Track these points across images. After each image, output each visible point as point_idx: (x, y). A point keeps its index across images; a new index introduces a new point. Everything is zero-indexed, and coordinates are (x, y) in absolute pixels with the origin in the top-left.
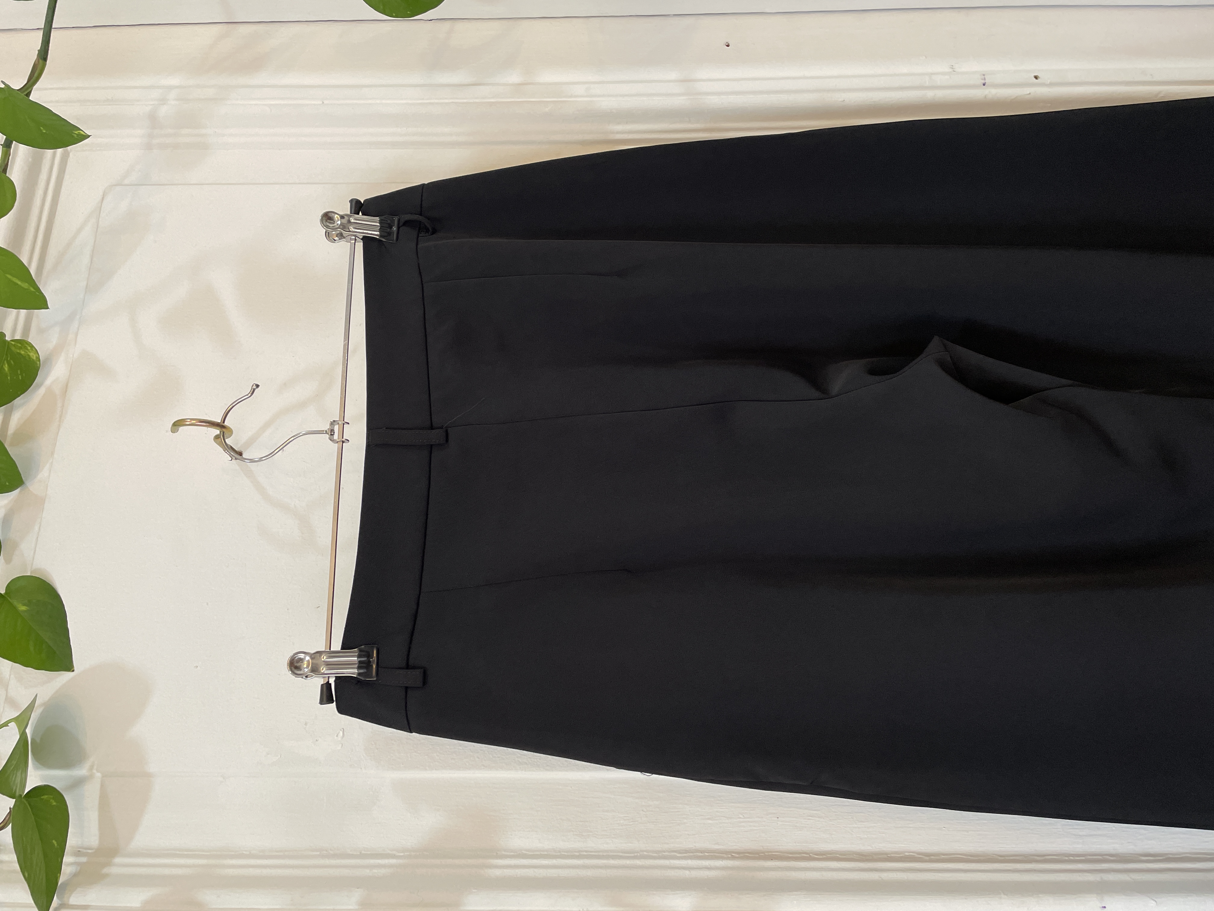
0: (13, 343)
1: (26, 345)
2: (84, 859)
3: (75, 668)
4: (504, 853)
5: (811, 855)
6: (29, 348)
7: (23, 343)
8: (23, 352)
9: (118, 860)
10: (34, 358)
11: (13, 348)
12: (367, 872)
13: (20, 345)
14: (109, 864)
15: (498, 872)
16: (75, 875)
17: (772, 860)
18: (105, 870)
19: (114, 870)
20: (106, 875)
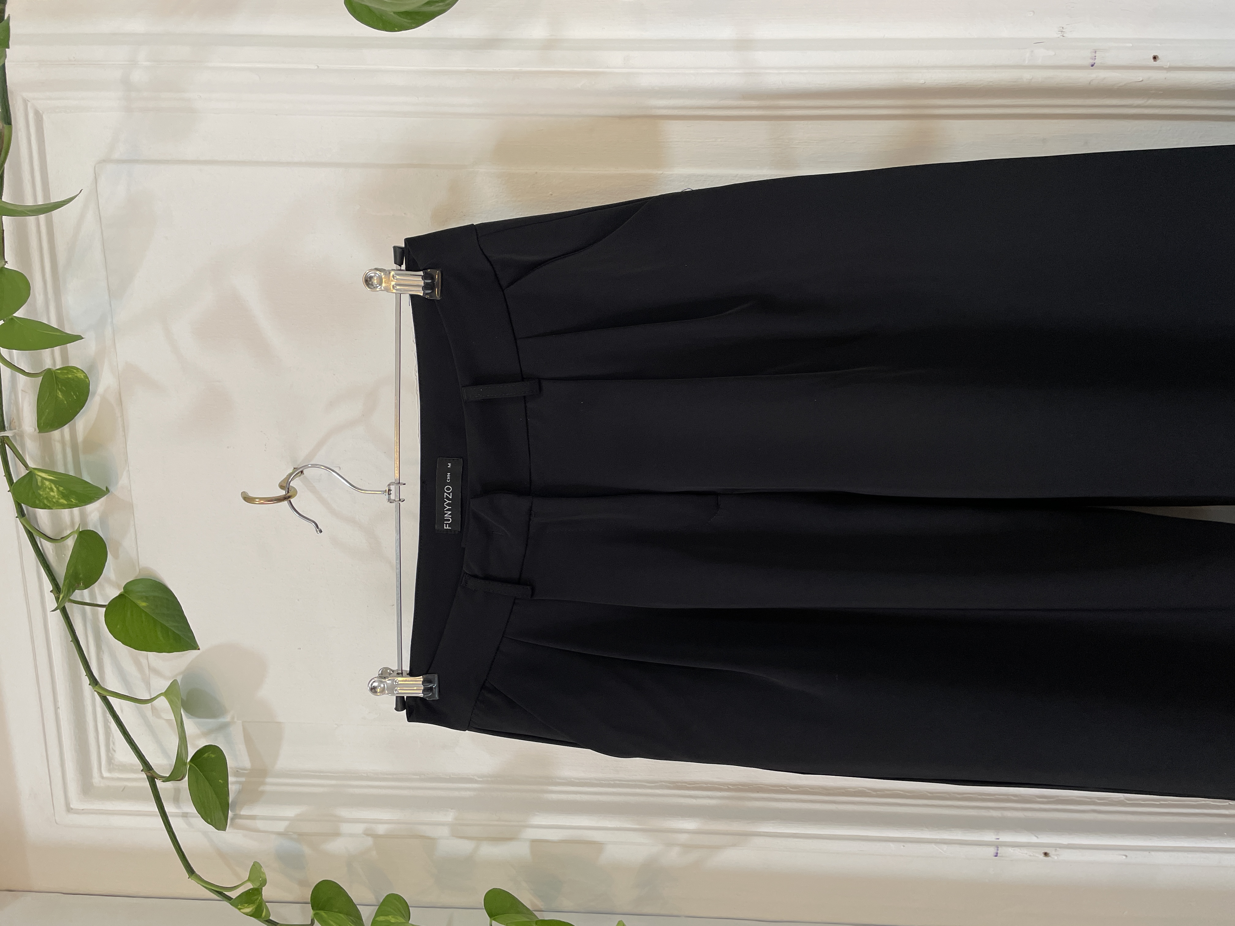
0: (59, 371)
1: (72, 369)
2: (243, 779)
3: (200, 647)
4: (558, 780)
5: (788, 788)
6: (75, 371)
7: (67, 369)
8: (70, 376)
9: (269, 780)
10: (83, 377)
11: (61, 376)
12: (456, 794)
13: (66, 371)
14: (264, 783)
15: (554, 796)
16: (240, 792)
17: (758, 792)
18: (261, 788)
19: (268, 788)
20: (263, 793)
